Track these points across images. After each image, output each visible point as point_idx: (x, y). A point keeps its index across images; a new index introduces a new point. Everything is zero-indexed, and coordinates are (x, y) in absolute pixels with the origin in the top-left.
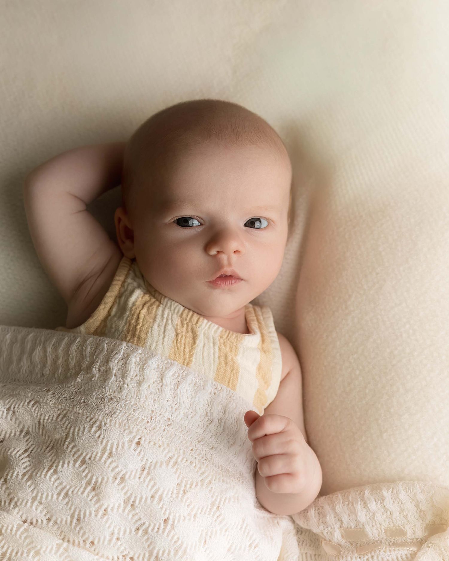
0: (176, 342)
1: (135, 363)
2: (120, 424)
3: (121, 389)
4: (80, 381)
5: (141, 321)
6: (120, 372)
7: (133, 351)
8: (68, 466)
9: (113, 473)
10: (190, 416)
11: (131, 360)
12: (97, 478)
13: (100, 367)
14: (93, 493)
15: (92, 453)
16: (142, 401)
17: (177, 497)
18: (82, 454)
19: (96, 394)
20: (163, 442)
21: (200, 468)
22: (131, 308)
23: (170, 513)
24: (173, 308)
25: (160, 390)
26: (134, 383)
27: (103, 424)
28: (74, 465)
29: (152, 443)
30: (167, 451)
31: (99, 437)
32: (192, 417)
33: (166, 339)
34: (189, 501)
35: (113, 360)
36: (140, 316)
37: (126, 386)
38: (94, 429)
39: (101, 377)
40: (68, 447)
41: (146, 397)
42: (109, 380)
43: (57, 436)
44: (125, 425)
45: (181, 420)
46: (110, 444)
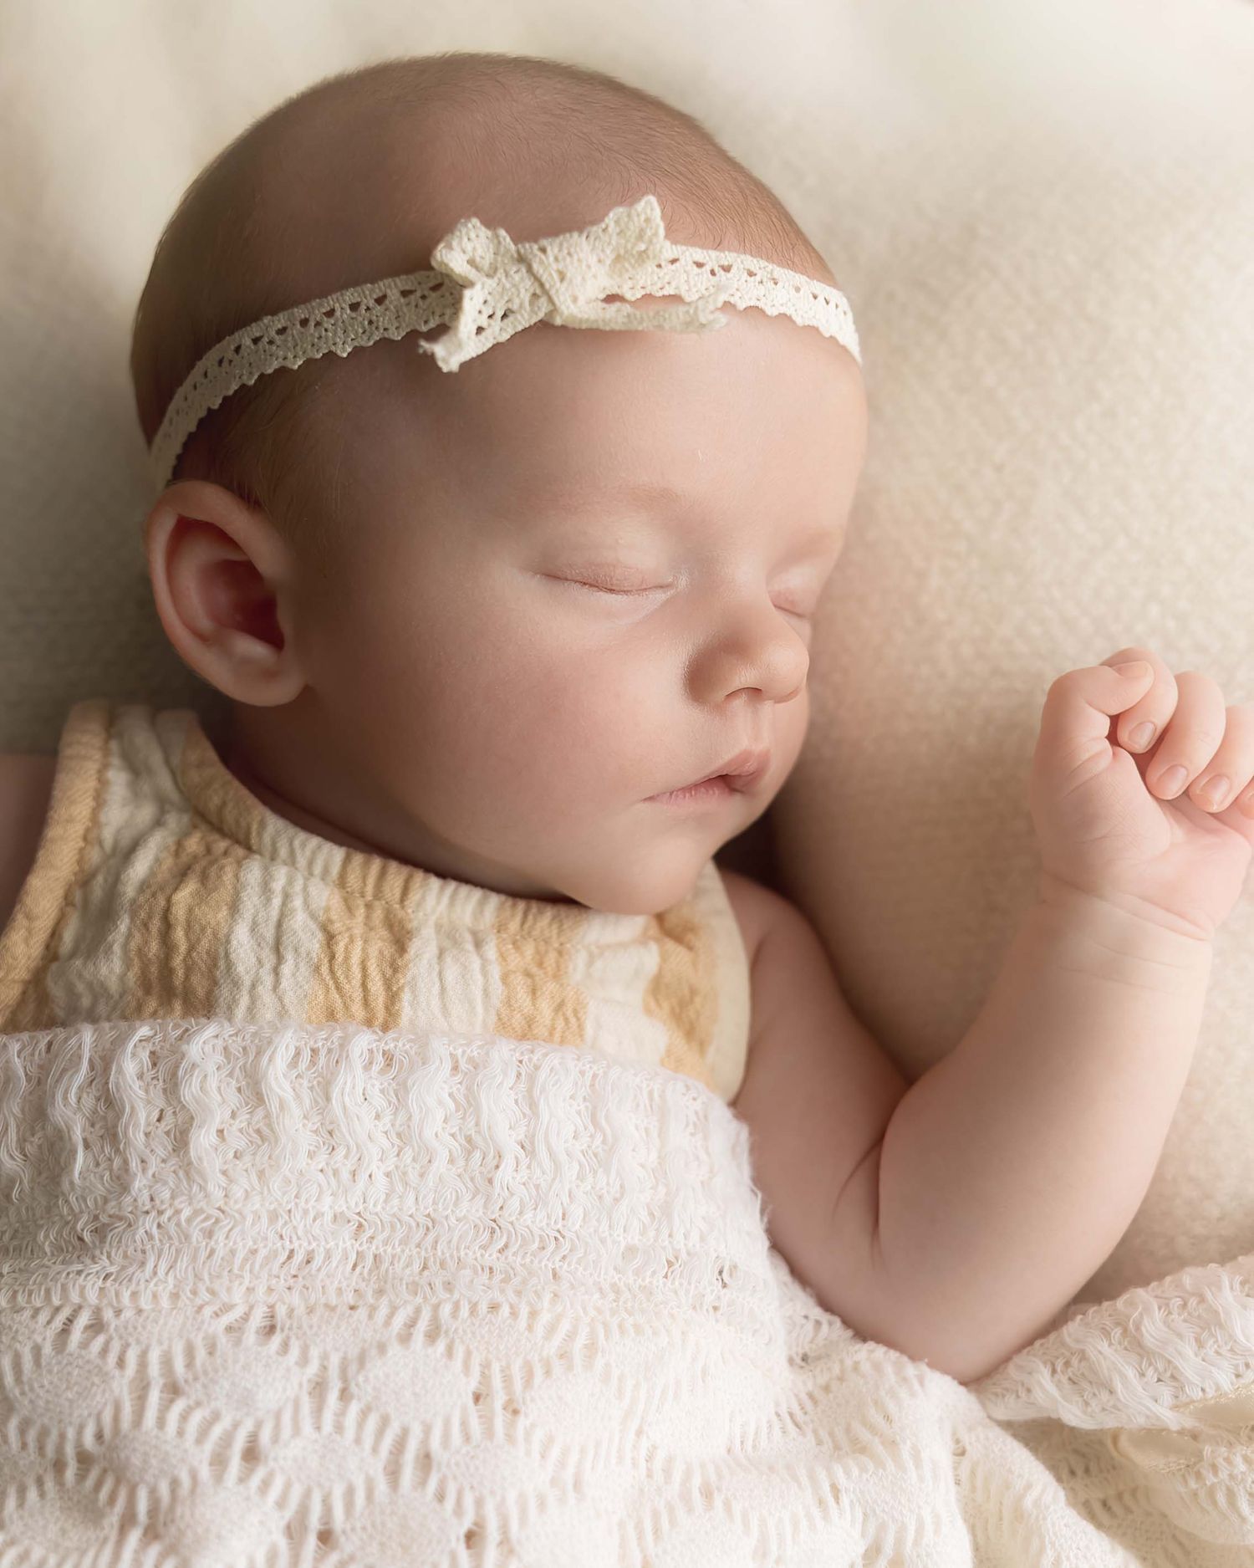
1: (140, 1077)
2: (175, 1295)
3: (121, 1183)
6: (98, 1130)
7: (120, 1042)
9: (208, 1447)
10: (413, 1177)
11: (120, 1071)
12: (153, 1492)
14: (155, 1550)
15: (99, 1416)
16: (217, 1194)
17: (489, 1435)
18: (63, 1437)
20: (357, 1292)
22: (135, 901)
23: (479, 1503)
25: (266, 1131)
26: (162, 1147)
27: (108, 1313)
28: (60, 1482)
29: (319, 1310)
30: (383, 1310)
31: (105, 1352)
33: (287, 968)
35: (60, 1095)
36: (171, 917)
37: (134, 1164)
38: (75, 1337)
41: (224, 1173)
42: (72, 1172)
45: (386, 1201)
46: (154, 1357)
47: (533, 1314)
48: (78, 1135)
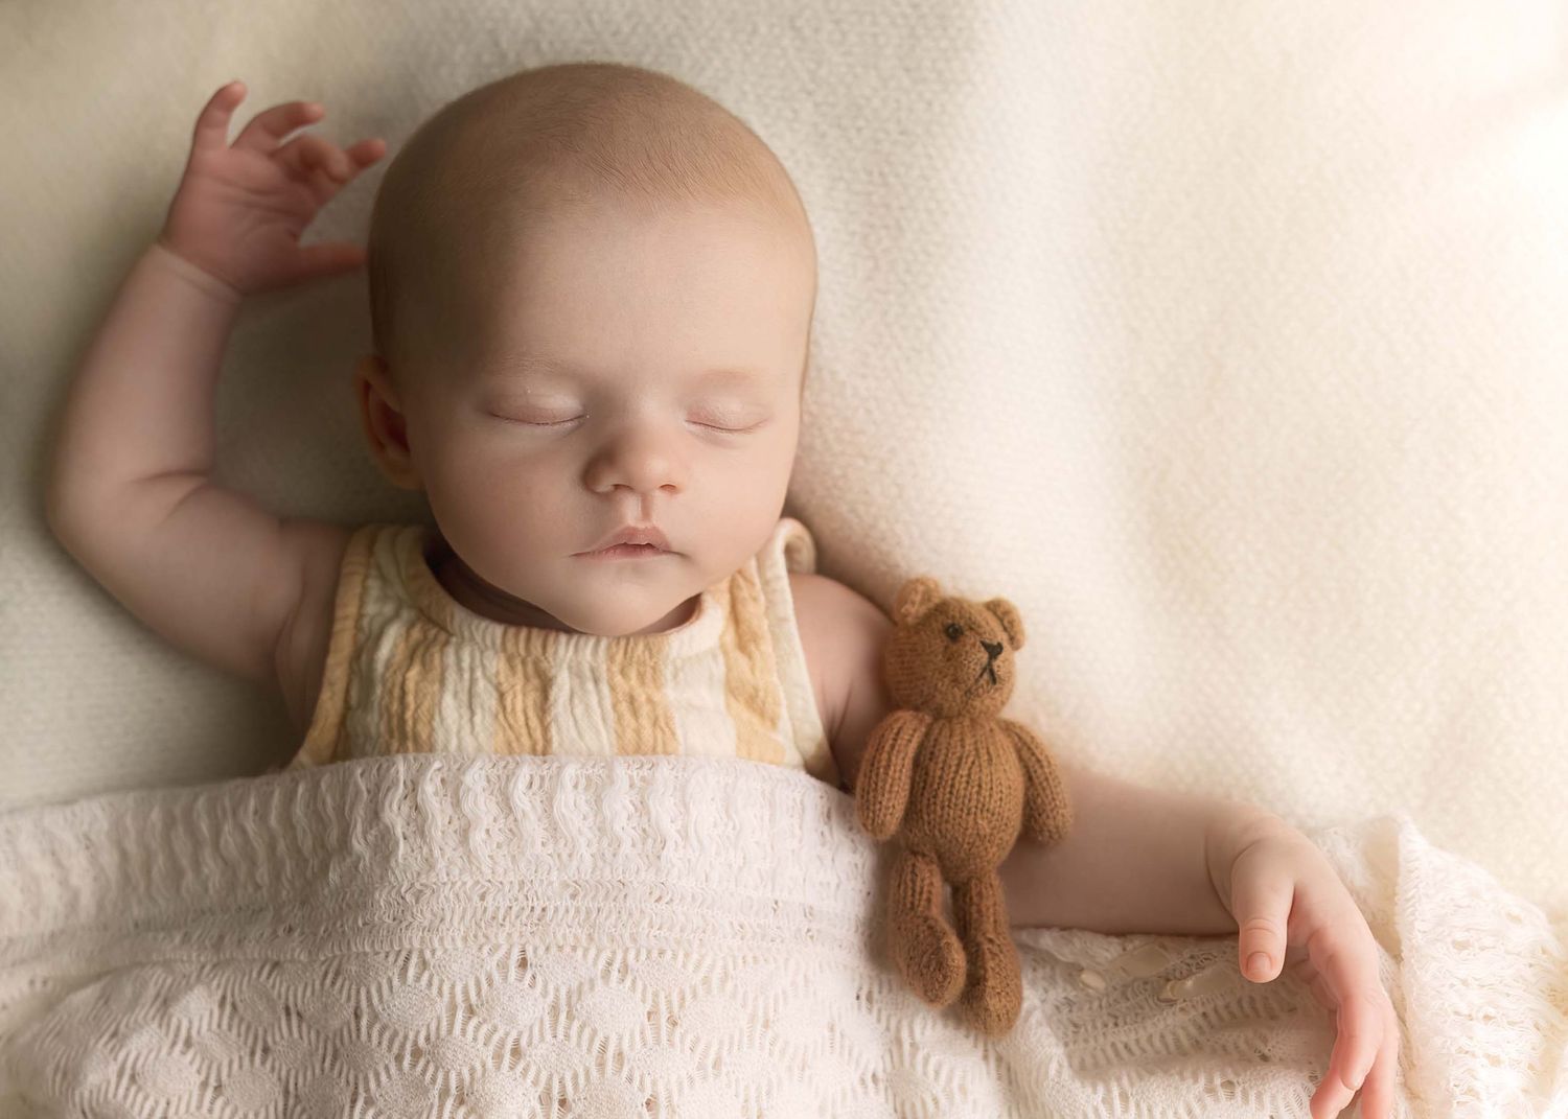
0: (505, 716)
1: (436, 793)
2: (465, 939)
3: (430, 864)
4: (337, 880)
5: (410, 699)
6: (413, 828)
7: (422, 771)
8: (389, 1077)
9: (491, 1047)
10: (608, 856)
11: (423, 792)
12: (459, 1074)
13: (365, 833)
14: (462, 1110)
15: (428, 1026)
16: (487, 871)
17: (658, 1041)
18: (406, 1037)
19: (380, 896)
20: (575, 937)
21: (687, 955)
22: (383, 675)
23: (654, 1083)
24: (478, 638)
25: (515, 829)
26: (453, 840)
27: (428, 954)
28: (400, 1069)
29: (554, 949)
30: (592, 952)
31: (430, 984)
32: (614, 855)
33: (478, 719)
34: (690, 1037)
35: (387, 804)
36: (406, 689)
37: (437, 852)
38: (411, 972)
39: (376, 855)
40: (369, 1036)
41: (491, 857)
42: (397, 855)
43: (335, 1024)
44: (475, 936)
45: (592, 873)
46: (459, 989)
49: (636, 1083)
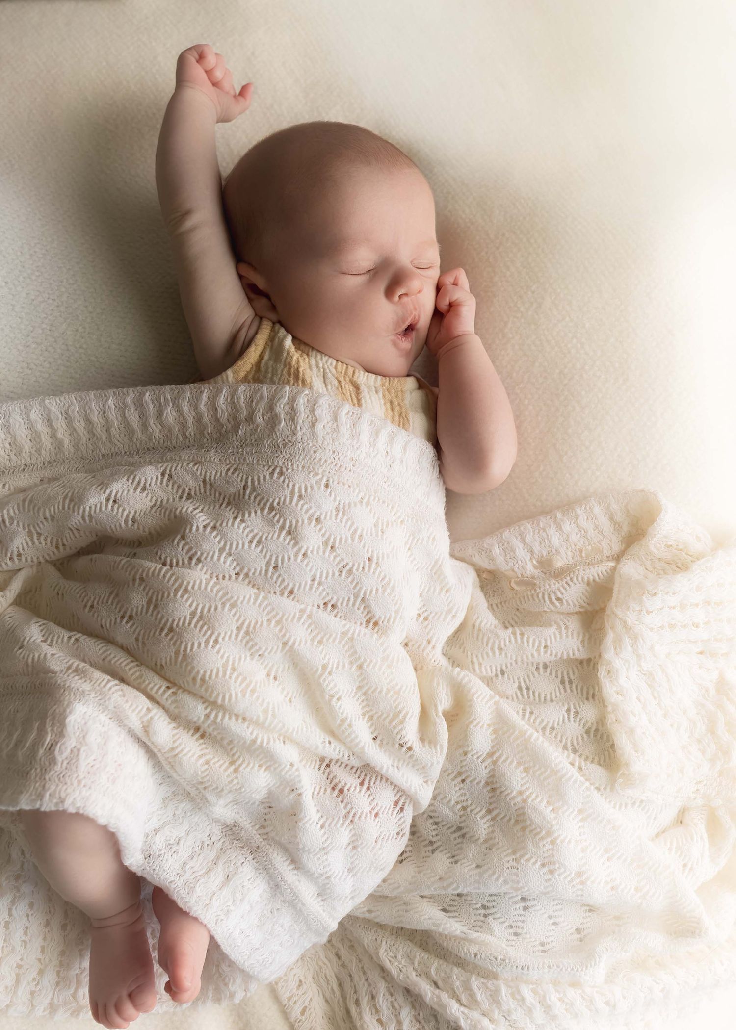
0: (341, 388)
1: (304, 404)
2: (303, 467)
3: (294, 432)
4: (243, 434)
6: (288, 416)
7: (298, 393)
8: (256, 515)
9: (308, 515)
11: (299, 401)
12: (291, 522)
14: (289, 537)
15: (280, 498)
16: (320, 442)
18: (268, 500)
20: (352, 482)
23: (373, 552)
25: (336, 429)
26: (307, 425)
27: (284, 470)
28: (262, 513)
29: (341, 484)
30: (357, 491)
31: (283, 482)
33: (329, 387)
35: (278, 405)
36: (299, 360)
37: (299, 428)
38: (276, 475)
40: (250, 497)
41: (323, 437)
43: (232, 490)
44: (309, 467)
46: (297, 487)
47: (392, 507)
48: (282, 416)
49: (366, 549)
